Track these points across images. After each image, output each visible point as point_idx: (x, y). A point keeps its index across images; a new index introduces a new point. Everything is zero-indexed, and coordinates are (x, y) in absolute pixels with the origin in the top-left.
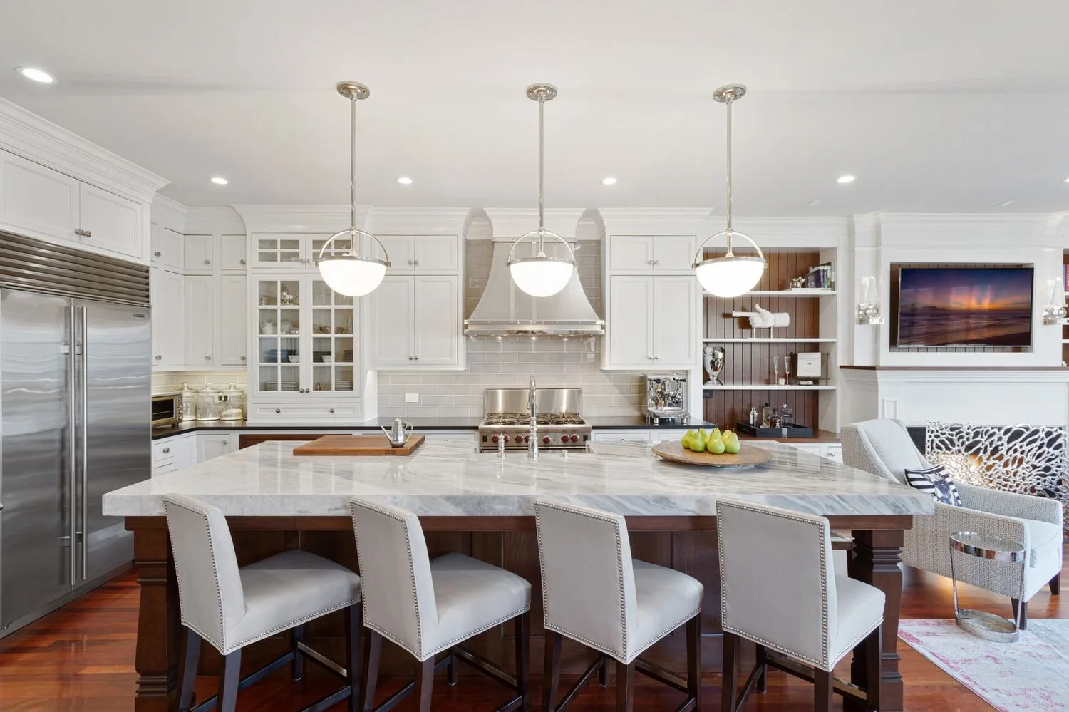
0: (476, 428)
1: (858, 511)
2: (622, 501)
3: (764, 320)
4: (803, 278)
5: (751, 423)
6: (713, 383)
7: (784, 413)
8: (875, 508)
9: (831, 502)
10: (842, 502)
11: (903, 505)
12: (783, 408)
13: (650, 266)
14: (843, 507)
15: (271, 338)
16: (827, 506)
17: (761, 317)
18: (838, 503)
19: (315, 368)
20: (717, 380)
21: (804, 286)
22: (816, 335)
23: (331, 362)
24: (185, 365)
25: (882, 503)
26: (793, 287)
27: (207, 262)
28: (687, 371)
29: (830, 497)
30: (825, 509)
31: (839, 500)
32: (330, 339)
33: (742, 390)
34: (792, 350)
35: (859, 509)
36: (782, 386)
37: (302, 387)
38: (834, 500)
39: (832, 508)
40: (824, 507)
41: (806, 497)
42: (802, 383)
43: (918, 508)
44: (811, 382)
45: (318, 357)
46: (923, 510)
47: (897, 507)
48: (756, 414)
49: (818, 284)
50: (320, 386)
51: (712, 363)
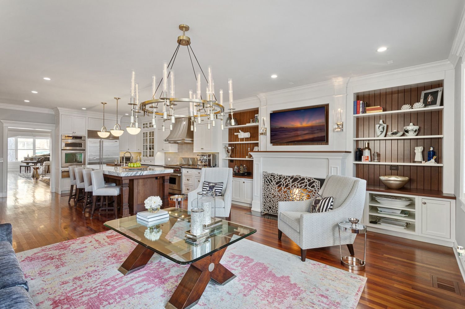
3: (241, 135)
19: (149, 151)
24: (136, 151)
37: (148, 156)
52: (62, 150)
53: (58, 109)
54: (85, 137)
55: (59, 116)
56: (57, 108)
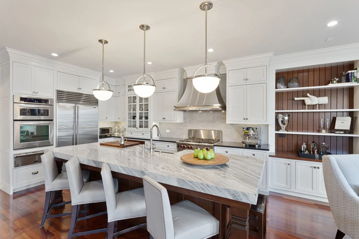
0: (175, 142)
1: (215, 194)
2: (131, 170)
3: (312, 101)
4: (337, 78)
5: (303, 150)
6: (283, 131)
7: (323, 147)
8: (224, 194)
9: (203, 186)
10: (208, 188)
11: (238, 196)
12: (322, 144)
13: (245, 81)
14: (208, 190)
15: (135, 113)
16: (201, 188)
17: (310, 99)
18: (206, 187)
19: (140, 121)
20: (285, 129)
21: (338, 82)
22: (352, 108)
23: (144, 119)
24: (115, 120)
25: (227, 193)
26: (332, 83)
27: (119, 93)
28: (268, 125)
29: (203, 184)
30: (200, 189)
31: (206, 186)
32: (143, 113)
33: (303, 135)
34: (334, 115)
35: (216, 193)
36: (324, 133)
37: (137, 127)
38: (204, 186)
39: (204, 190)
40: (200, 188)
41: (192, 182)
42: (336, 132)
43: (247, 199)
44: (342, 132)
45: (141, 118)
46: (249, 201)
47: (235, 196)
48: (305, 146)
49: (348, 80)
50: (141, 126)
51: (282, 121)
52: (14, 120)
53: (8, 50)
54: (52, 100)
55: (9, 64)
56: (4, 48)
